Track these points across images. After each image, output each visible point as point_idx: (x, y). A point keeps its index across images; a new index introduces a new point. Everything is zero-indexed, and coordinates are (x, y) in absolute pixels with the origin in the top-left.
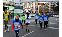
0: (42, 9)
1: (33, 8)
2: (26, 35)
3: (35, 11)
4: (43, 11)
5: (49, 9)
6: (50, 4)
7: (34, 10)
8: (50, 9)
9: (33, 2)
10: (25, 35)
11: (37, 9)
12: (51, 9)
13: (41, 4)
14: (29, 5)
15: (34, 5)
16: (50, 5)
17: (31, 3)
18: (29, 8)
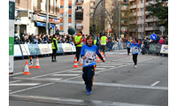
3: (67, 26)
4: (108, 27)
5: (136, 18)
12: (147, 17)
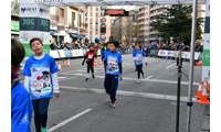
0: (120, 31)
1: (86, 25)
2: (63, 124)
3: (94, 37)
4: (124, 38)
5: (143, 31)
6: (147, 11)
7: (91, 33)
8: (146, 28)
9: (87, 5)
10: (59, 125)
11: (103, 30)
13: (116, 13)
14: (74, 14)
15: (93, 16)
16: (147, 16)
17: (82, 8)
18: (72, 27)
